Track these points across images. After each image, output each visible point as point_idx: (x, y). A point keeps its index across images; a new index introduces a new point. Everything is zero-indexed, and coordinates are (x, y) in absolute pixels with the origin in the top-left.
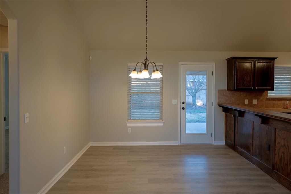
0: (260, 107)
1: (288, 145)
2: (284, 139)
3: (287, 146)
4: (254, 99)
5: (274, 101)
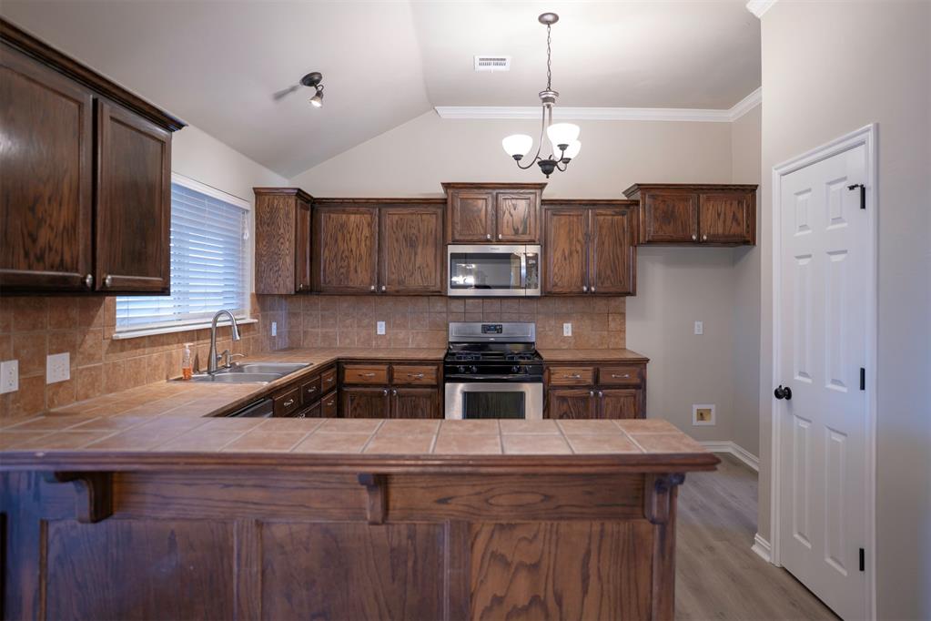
0: (87, 397)
1: (555, 593)
2: (534, 567)
3: (551, 603)
4: (50, 354)
5: (139, 348)
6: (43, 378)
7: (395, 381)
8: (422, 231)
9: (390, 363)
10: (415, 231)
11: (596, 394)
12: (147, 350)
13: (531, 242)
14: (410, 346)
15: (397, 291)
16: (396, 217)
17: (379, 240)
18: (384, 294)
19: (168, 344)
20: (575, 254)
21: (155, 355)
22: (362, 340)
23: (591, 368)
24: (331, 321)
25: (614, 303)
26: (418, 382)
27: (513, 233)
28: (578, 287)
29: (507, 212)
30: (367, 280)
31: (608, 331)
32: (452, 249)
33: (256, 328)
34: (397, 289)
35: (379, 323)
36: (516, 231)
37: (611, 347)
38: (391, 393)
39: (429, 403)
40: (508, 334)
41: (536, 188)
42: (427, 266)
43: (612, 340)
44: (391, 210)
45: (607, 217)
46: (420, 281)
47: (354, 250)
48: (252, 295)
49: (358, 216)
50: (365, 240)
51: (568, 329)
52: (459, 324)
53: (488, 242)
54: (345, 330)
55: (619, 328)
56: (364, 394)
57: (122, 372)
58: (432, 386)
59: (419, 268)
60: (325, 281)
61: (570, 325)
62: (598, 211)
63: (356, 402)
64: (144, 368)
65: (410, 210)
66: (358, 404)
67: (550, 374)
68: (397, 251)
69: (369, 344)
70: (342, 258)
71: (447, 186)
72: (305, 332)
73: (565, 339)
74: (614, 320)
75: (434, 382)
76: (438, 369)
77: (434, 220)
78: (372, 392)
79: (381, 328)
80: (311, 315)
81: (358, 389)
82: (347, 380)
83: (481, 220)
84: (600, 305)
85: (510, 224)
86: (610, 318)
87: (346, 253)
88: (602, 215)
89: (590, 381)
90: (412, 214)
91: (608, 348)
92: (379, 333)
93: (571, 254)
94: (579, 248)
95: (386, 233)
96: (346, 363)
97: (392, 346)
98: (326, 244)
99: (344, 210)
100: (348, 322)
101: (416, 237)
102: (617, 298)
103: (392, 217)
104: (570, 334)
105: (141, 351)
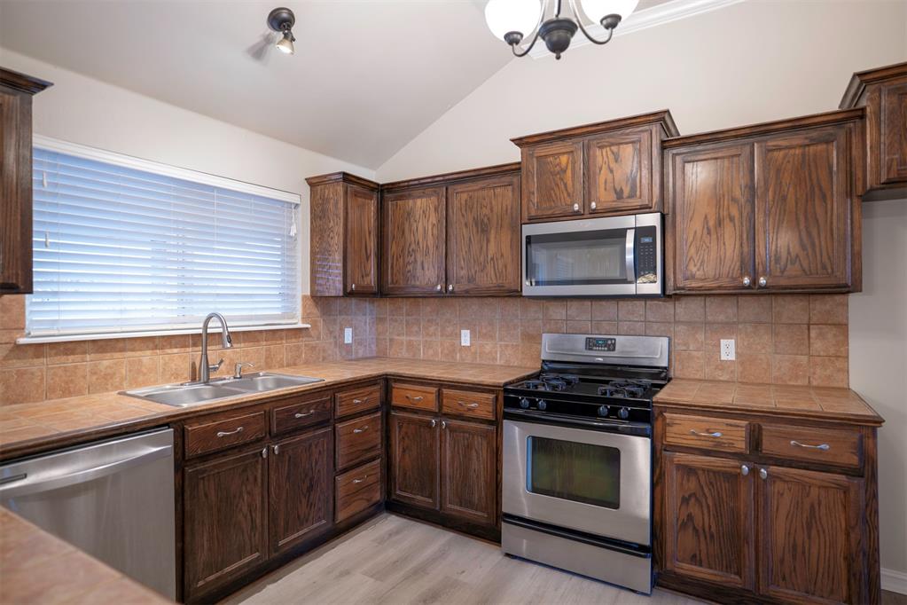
5: (73, 354)
7: (445, 410)
8: (495, 209)
9: (441, 385)
10: (486, 211)
11: (754, 472)
12: (88, 357)
13: (645, 209)
14: (498, 363)
15: (467, 291)
16: (465, 196)
17: (446, 227)
18: (453, 295)
19: (133, 350)
20: (727, 221)
21: (106, 363)
22: (446, 351)
23: (744, 423)
24: (415, 328)
25: (821, 306)
26: (470, 414)
27: (614, 197)
28: (734, 279)
29: (605, 167)
30: (434, 280)
31: (810, 355)
32: (529, 230)
33: (312, 333)
34: (467, 287)
35: (463, 332)
36: (619, 194)
37: (815, 383)
38: (439, 424)
39: (485, 443)
40: (622, 352)
41: (650, 122)
42: (502, 255)
43: (818, 371)
44: (459, 188)
45: (792, 151)
46: (493, 277)
47: (421, 241)
48: (304, 298)
49: (424, 200)
50: (432, 229)
51: (728, 349)
52: (556, 335)
53: (576, 215)
54: (428, 339)
55: (832, 351)
56: (411, 421)
57: (36, 381)
58: (490, 422)
59: (492, 259)
60: (392, 280)
61: (732, 342)
62: (770, 143)
63: (404, 430)
64: (84, 377)
65: (481, 184)
66: (406, 433)
67: (665, 425)
68: (467, 239)
69: (453, 357)
70: (409, 252)
71: (520, 142)
72: (391, 340)
73: (723, 365)
74: (821, 336)
75: (491, 417)
76: (497, 398)
77: (510, 194)
78: (420, 421)
79: (466, 338)
80: (396, 321)
81: (406, 415)
82: (394, 403)
83: (565, 185)
84: (792, 309)
85: (610, 185)
86: (813, 334)
87: (413, 246)
88: (779, 149)
89: (741, 445)
90: (483, 189)
91: (809, 386)
92: (463, 344)
93: (719, 223)
94: (735, 212)
95: (454, 217)
96: (396, 381)
97: (478, 361)
98: (394, 237)
99: (409, 195)
100: (432, 329)
101: (488, 219)
102: (827, 298)
103: (460, 196)
104: (732, 357)
105: (77, 357)
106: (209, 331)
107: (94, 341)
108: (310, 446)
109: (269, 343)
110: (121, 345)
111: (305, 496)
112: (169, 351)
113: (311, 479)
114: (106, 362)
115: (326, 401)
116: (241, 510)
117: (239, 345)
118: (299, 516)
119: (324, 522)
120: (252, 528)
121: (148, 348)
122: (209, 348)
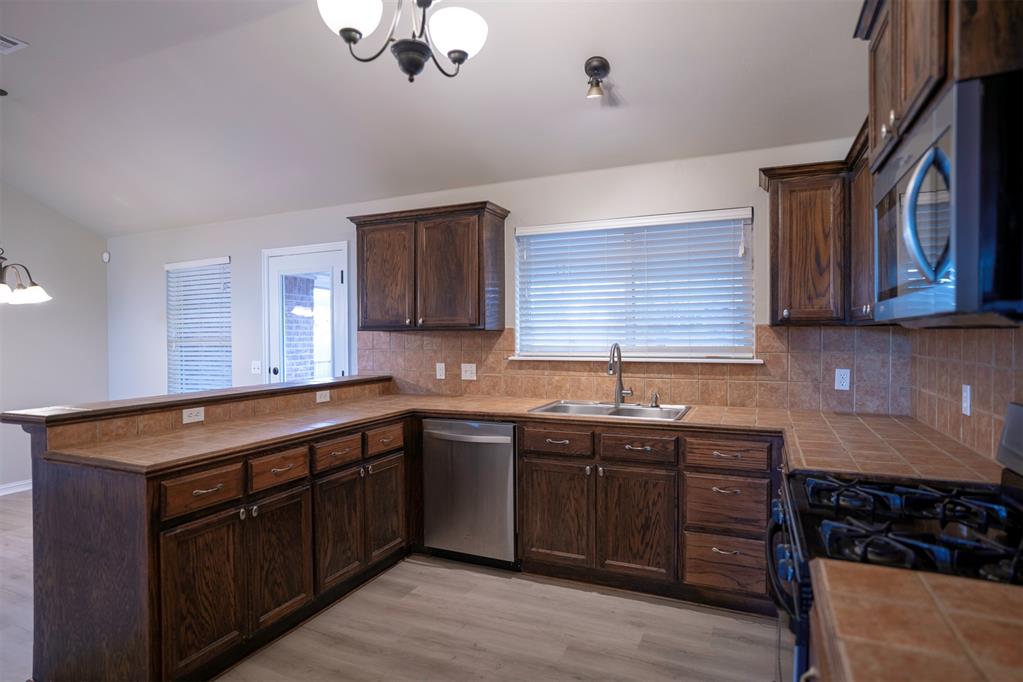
4: (465, 362)
5: (538, 369)
6: (459, 376)
12: (546, 373)
19: (575, 371)
22: (953, 421)
24: (933, 376)
33: (772, 372)
48: (758, 327)
54: (941, 396)
57: (520, 384)
64: (544, 386)
69: (958, 432)
80: (922, 363)
100: (943, 380)
105: (540, 372)
106: (623, 359)
107: (550, 361)
108: (646, 483)
109: (707, 377)
110: (566, 366)
111: (639, 532)
112: (601, 374)
113: (648, 519)
114: (558, 377)
115: (668, 442)
116: (568, 511)
117: (669, 376)
118: (631, 549)
119: (663, 571)
120: (579, 531)
121: (585, 370)
122: (623, 375)
